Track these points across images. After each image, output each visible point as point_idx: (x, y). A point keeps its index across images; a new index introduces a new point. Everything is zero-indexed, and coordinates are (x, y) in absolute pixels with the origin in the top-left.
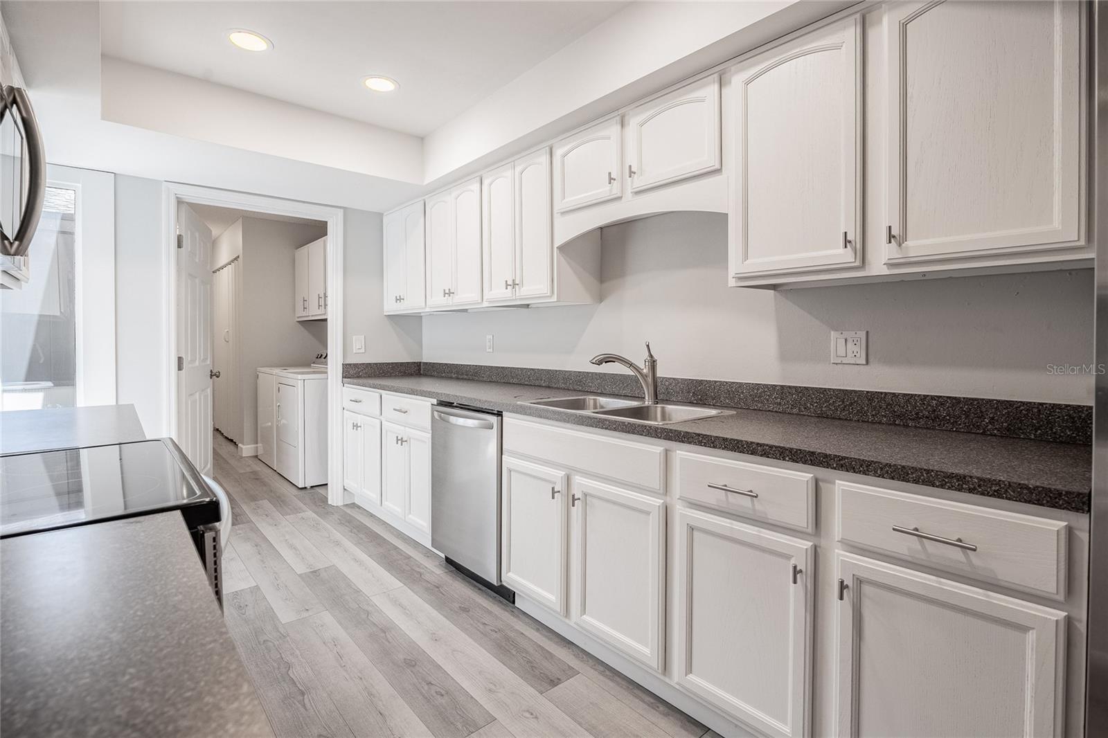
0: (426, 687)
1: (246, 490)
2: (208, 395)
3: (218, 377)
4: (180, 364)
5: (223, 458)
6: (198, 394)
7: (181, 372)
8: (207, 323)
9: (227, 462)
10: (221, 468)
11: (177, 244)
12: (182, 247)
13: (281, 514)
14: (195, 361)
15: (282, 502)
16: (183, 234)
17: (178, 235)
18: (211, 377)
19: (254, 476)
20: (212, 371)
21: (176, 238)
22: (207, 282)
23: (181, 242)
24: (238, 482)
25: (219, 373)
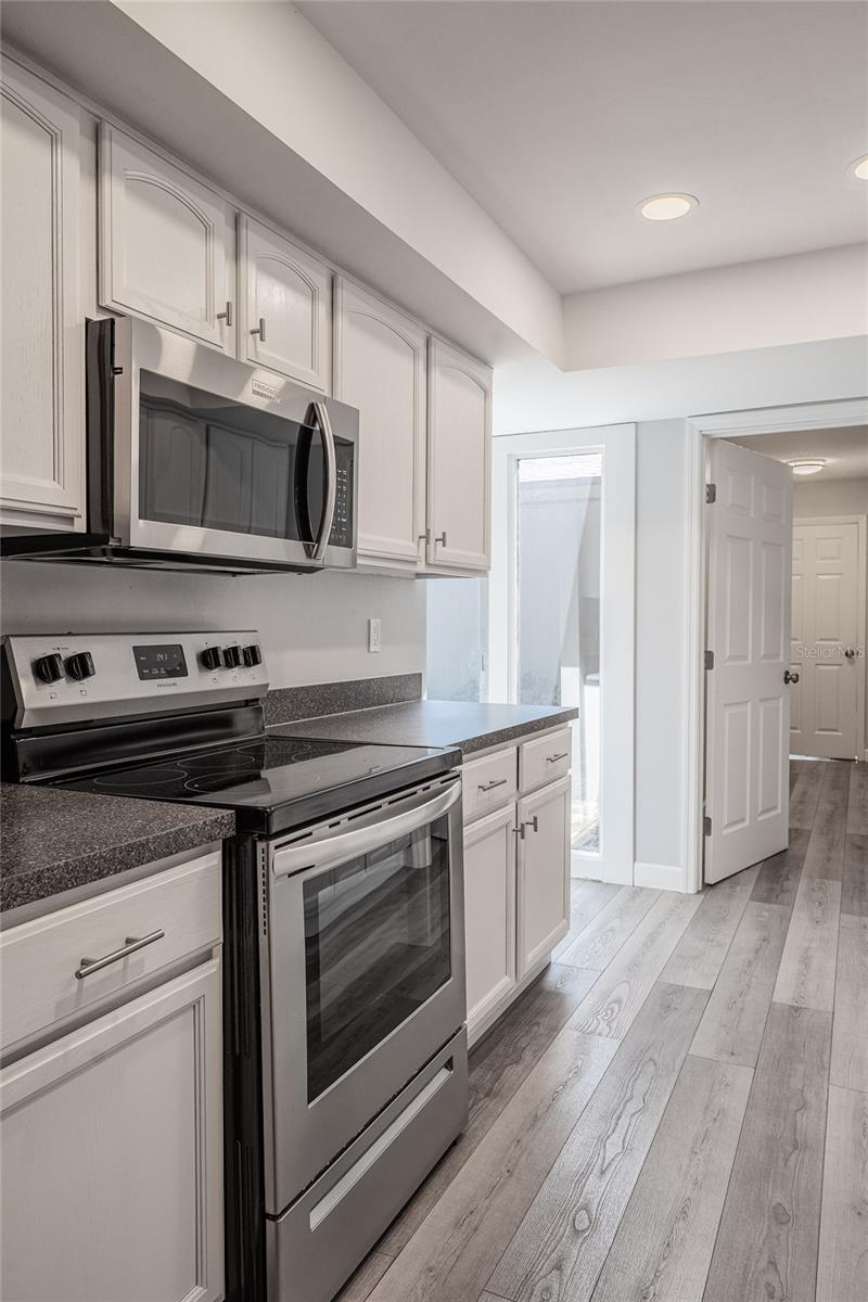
0: (763, 1264)
1: (829, 859)
2: (778, 707)
3: (795, 682)
4: (709, 660)
5: (847, 807)
6: (749, 704)
7: (709, 671)
8: (778, 602)
9: (847, 812)
10: (830, 820)
11: (705, 498)
12: (713, 500)
13: (841, 911)
14: (745, 657)
15: (861, 891)
16: (716, 483)
17: (708, 486)
18: (787, 681)
19: (859, 843)
20: (787, 673)
21: (705, 489)
22: (778, 544)
23: (711, 494)
24: (831, 846)
25: (797, 676)
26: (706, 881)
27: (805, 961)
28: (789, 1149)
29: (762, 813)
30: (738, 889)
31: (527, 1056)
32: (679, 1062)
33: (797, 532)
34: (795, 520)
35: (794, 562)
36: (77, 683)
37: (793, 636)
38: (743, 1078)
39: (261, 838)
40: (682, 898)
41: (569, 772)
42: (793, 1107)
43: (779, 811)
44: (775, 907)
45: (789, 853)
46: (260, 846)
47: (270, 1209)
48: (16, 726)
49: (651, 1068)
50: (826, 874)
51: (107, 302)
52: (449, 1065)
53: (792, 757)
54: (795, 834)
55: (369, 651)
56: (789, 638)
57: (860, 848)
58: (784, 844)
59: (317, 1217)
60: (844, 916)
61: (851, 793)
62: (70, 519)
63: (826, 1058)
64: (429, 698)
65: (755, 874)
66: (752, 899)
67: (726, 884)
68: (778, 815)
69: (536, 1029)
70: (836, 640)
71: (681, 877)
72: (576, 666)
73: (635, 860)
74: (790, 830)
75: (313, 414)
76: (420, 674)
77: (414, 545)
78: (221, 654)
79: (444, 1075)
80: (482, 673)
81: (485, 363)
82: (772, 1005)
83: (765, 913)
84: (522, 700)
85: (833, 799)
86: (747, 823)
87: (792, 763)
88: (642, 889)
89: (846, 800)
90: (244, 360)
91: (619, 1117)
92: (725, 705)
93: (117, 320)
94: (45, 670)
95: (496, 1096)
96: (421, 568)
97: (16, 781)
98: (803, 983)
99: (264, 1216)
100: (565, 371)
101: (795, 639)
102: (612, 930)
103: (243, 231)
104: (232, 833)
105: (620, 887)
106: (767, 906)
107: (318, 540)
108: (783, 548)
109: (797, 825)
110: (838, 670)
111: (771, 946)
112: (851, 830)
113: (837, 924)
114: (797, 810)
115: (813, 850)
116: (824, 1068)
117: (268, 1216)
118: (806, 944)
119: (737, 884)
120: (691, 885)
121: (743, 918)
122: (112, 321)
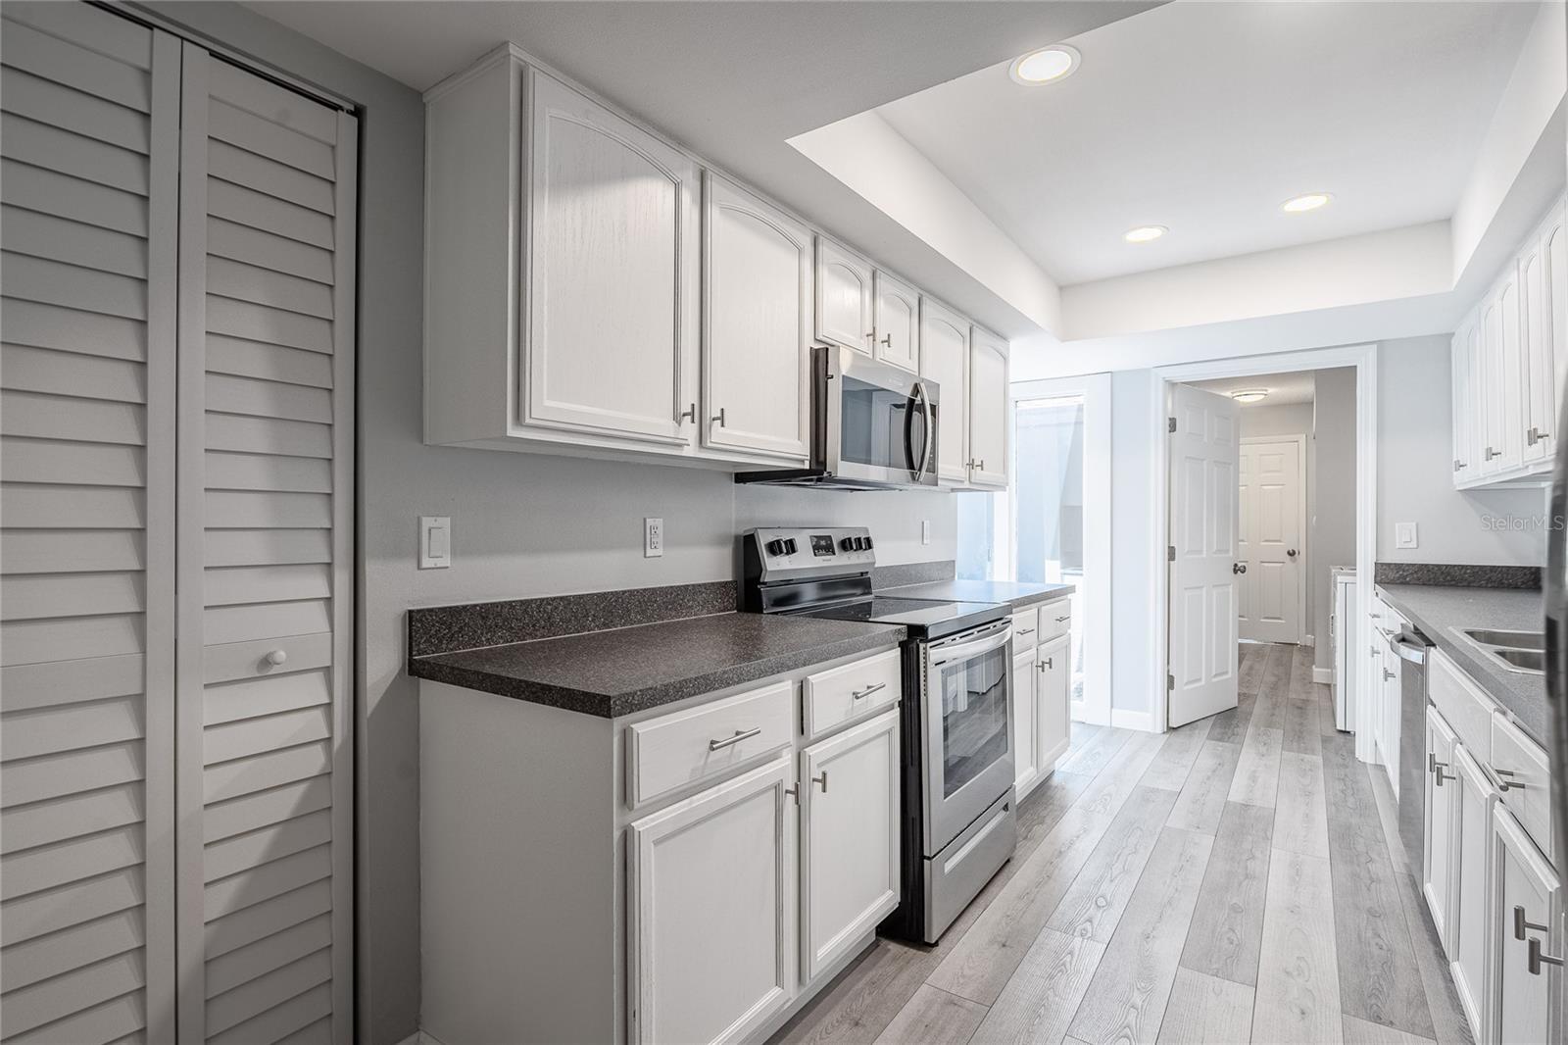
1: (1273, 715)
2: (1228, 593)
3: (1243, 572)
4: (1172, 554)
5: (1289, 679)
6: (1204, 589)
7: (1172, 562)
8: (1228, 509)
9: (1289, 683)
10: (1274, 687)
11: (1168, 428)
12: (1175, 430)
13: (1282, 748)
14: (1201, 552)
15: (1299, 737)
16: (1176, 417)
17: (1170, 419)
18: (1235, 571)
19: (1300, 705)
20: (1236, 565)
21: (1168, 422)
22: (1228, 461)
23: (1173, 426)
24: (1275, 706)
25: (1245, 568)
26: (1171, 725)
27: (1253, 778)
28: (1242, 878)
29: (1216, 675)
30: (1197, 732)
31: (1048, 820)
32: (1159, 830)
33: (1243, 450)
34: (1242, 440)
35: (1241, 475)
36: (775, 558)
37: (1241, 538)
38: (1208, 841)
39: (921, 641)
40: (1151, 736)
41: (1069, 631)
42: (1244, 857)
43: (1229, 675)
44: (1227, 744)
45: (1239, 710)
46: (922, 646)
47: (926, 854)
48: (761, 580)
49: (1139, 832)
50: (1270, 725)
51: (820, 337)
52: (1006, 808)
53: (1240, 641)
54: (1242, 697)
55: (923, 543)
56: (1238, 540)
57: (1301, 708)
58: (1235, 703)
59: (949, 866)
60: (1285, 753)
61: (1293, 669)
62: (803, 461)
63: (1269, 834)
64: (959, 578)
65: (1210, 722)
66: (1207, 738)
67: (1188, 727)
68: (1227, 680)
69: (1051, 807)
70: (1280, 541)
71: (1151, 721)
72: (1057, 559)
73: (1112, 707)
74: (1239, 695)
75: (916, 390)
76: (954, 561)
77: (963, 470)
78: (853, 540)
79: (1003, 813)
80: (989, 563)
81: (1004, 338)
82: (1227, 803)
83: (1220, 749)
84: (1020, 580)
85: (1276, 672)
86: (1203, 683)
87: (1240, 645)
88: (1118, 729)
89: (1288, 674)
90: (878, 359)
91: (1119, 856)
92: (1186, 589)
93: (830, 348)
94: (774, 548)
95: (1030, 840)
96: (967, 485)
97: (762, 613)
98: (1251, 791)
99: (923, 857)
100: (1063, 341)
101: (1242, 541)
102: (1098, 753)
103: (878, 280)
104: (906, 638)
105: (1101, 727)
106: (1221, 744)
107: (920, 470)
108: (1232, 467)
109: (1245, 691)
110: (1281, 567)
111: (1226, 770)
112: (1292, 695)
113: (1279, 757)
114: (1245, 679)
115: (1259, 709)
116: (1268, 839)
117: (925, 857)
118: (1253, 769)
119: (1195, 729)
120: (1159, 727)
121: (1202, 752)
122: (827, 349)
